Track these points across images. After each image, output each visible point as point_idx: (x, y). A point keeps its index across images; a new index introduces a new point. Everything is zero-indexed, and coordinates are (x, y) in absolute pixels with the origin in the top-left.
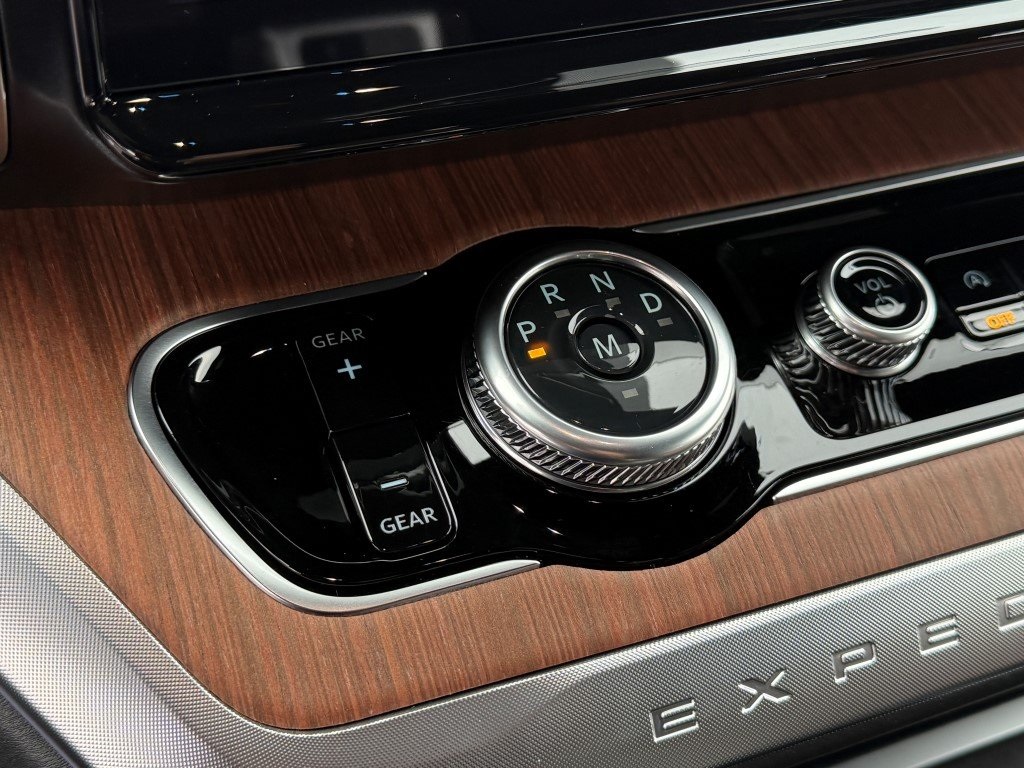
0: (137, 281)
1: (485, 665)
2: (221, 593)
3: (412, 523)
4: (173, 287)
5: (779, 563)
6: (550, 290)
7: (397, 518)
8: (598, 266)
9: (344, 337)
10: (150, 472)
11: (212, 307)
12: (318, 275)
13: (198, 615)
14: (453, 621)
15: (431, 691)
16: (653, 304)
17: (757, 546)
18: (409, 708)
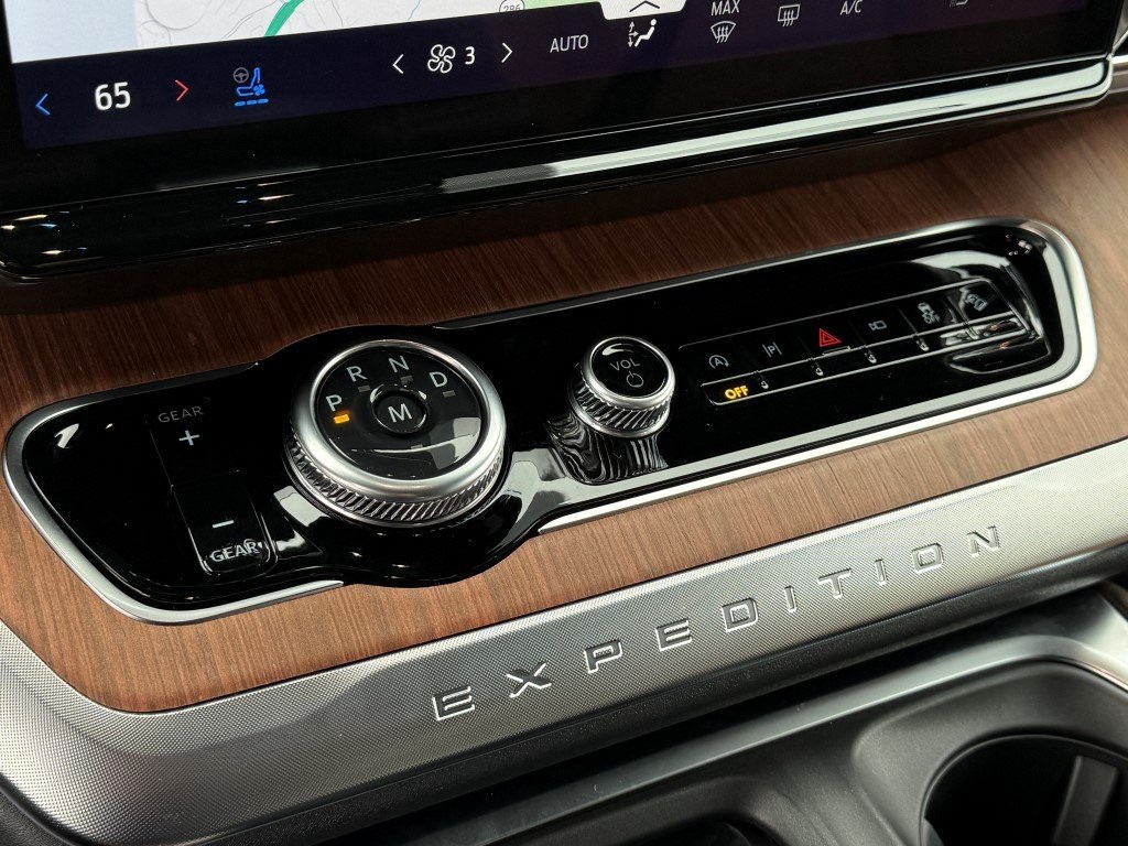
0: (12, 373)
1: (295, 660)
2: (78, 608)
3: (238, 553)
4: (43, 377)
5: (541, 580)
6: (354, 371)
7: (225, 550)
8: (395, 352)
9: (186, 413)
10: (20, 517)
11: (74, 392)
12: (165, 366)
13: (59, 625)
14: (270, 628)
15: (251, 681)
16: (440, 380)
17: (524, 568)
18: (233, 695)
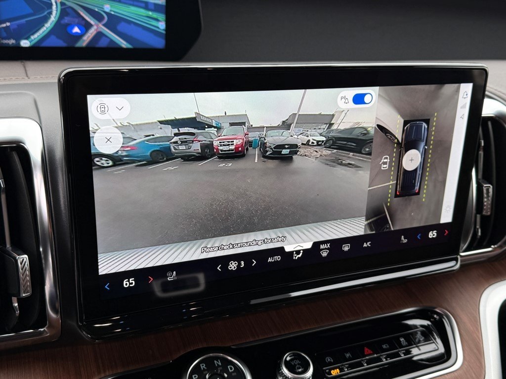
6: (203, 366)
12: (141, 363)
16: (231, 369)
